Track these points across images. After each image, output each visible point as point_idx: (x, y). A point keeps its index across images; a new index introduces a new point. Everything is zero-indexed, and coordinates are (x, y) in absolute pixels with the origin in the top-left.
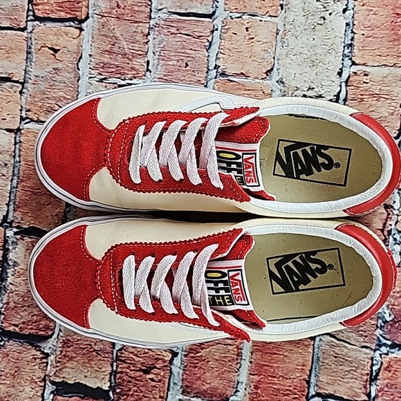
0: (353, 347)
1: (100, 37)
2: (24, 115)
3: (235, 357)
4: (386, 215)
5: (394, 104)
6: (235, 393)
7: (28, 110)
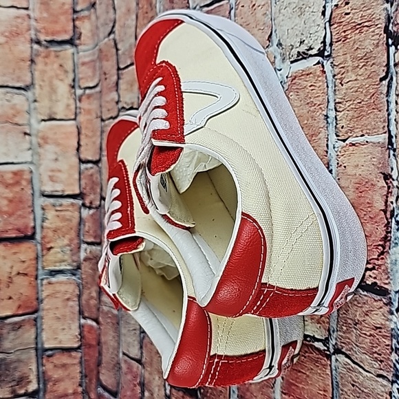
0: (368, 375)
4: (386, 189)
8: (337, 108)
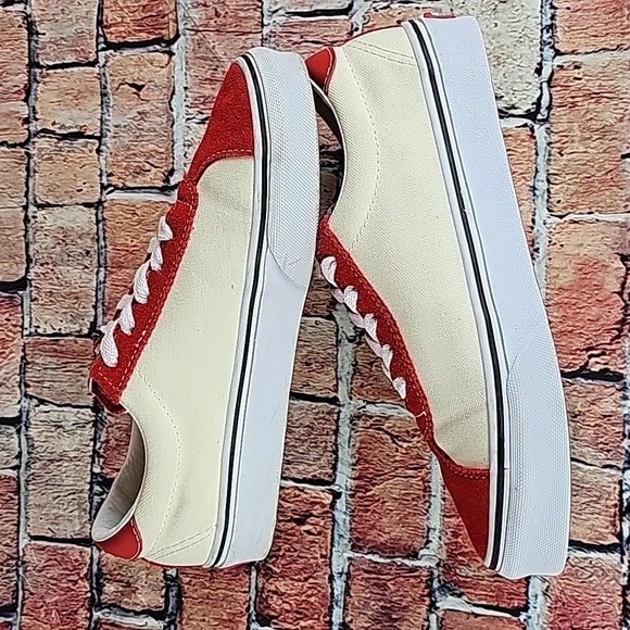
0: (591, 468)
1: (197, 61)
2: (105, 181)
3: (421, 493)
4: (624, 270)
5: (621, 105)
6: (426, 544)
7: (110, 175)
8: (552, 180)
